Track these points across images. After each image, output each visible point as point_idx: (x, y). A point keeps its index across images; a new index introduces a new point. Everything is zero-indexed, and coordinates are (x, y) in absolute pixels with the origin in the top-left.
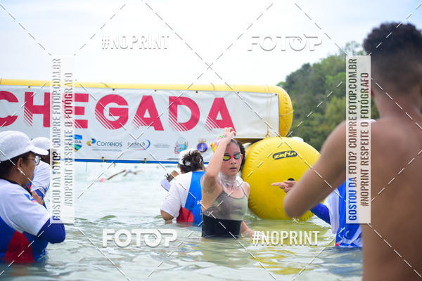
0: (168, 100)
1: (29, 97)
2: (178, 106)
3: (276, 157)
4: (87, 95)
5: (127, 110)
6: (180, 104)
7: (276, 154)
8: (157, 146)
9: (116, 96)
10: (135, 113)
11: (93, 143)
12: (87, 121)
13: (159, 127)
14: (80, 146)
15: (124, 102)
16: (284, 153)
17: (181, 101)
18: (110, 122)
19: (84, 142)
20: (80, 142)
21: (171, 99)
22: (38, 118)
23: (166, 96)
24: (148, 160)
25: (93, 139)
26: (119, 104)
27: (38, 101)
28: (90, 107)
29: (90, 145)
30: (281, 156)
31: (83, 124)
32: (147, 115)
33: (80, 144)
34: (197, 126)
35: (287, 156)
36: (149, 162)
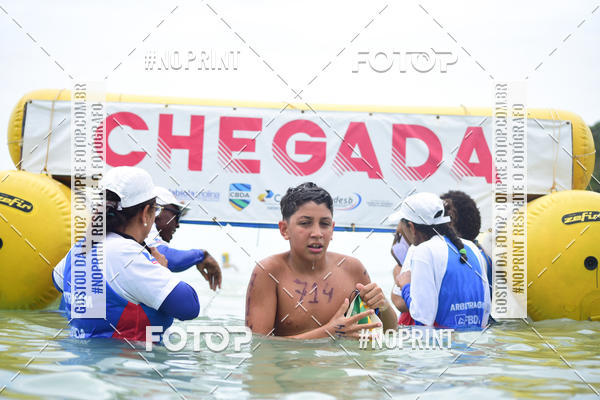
0: (390, 131)
1: (166, 121)
2: (408, 139)
3: (568, 220)
4: (260, 121)
5: (324, 144)
6: (410, 136)
7: (567, 216)
8: (371, 204)
9: (307, 123)
10: (337, 150)
11: (269, 197)
12: (259, 162)
13: (375, 172)
14: (248, 203)
15: (320, 133)
16: (581, 214)
17: (411, 131)
18: (296, 163)
19: (253, 196)
20: (247, 195)
21: (396, 128)
22: (181, 156)
23: (388, 123)
24: (357, 226)
25: (268, 192)
26: (312, 135)
27: (182, 128)
28: (265, 139)
29: (263, 200)
30: (575, 219)
31: (253, 167)
32: (357, 153)
33: (246, 199)
34: (438, 172)
35: (586, 220)
36: (358, 230)
